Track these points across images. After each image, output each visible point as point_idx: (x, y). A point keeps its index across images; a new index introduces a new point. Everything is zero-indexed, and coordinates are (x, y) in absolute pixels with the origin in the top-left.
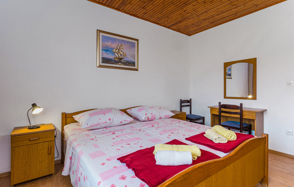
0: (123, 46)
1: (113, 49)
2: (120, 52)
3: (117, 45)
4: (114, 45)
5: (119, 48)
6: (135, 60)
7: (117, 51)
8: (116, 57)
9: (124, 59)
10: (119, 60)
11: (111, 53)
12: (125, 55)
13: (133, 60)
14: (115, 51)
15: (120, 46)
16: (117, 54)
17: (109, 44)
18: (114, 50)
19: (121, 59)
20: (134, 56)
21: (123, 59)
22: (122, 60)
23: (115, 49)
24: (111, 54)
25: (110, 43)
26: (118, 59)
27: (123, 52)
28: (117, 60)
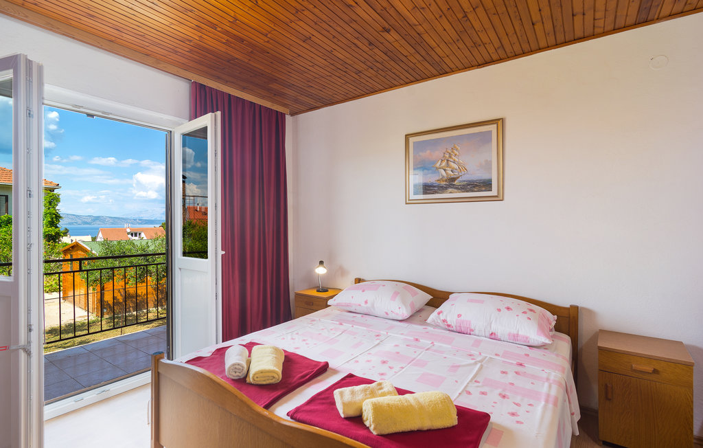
0: (457, 150)
1: (434, 162)
2: (452, 164)
3: (444, 151)
4: (438, 154)
5: (447, 156)
6: (491, 173)
7: (444, 164)
8: (441, 177)
9: (460, 179)
10: (451, 183)
11: (430, 171)
12: (462, 168)
13: (485, 176)
14: (440, 165)
15: (450, 152)
16: (445, 170)
17: (426, 154)
18: (438, 165)
19: (453, 179)
20: (489, 164)
21: (458, 178)
22: (455, 180)
23: (440, 161)
24: (432, 173)
25: (428, 152)
26: (446, 181)
27: (458, 164)
28: (445, 183)
